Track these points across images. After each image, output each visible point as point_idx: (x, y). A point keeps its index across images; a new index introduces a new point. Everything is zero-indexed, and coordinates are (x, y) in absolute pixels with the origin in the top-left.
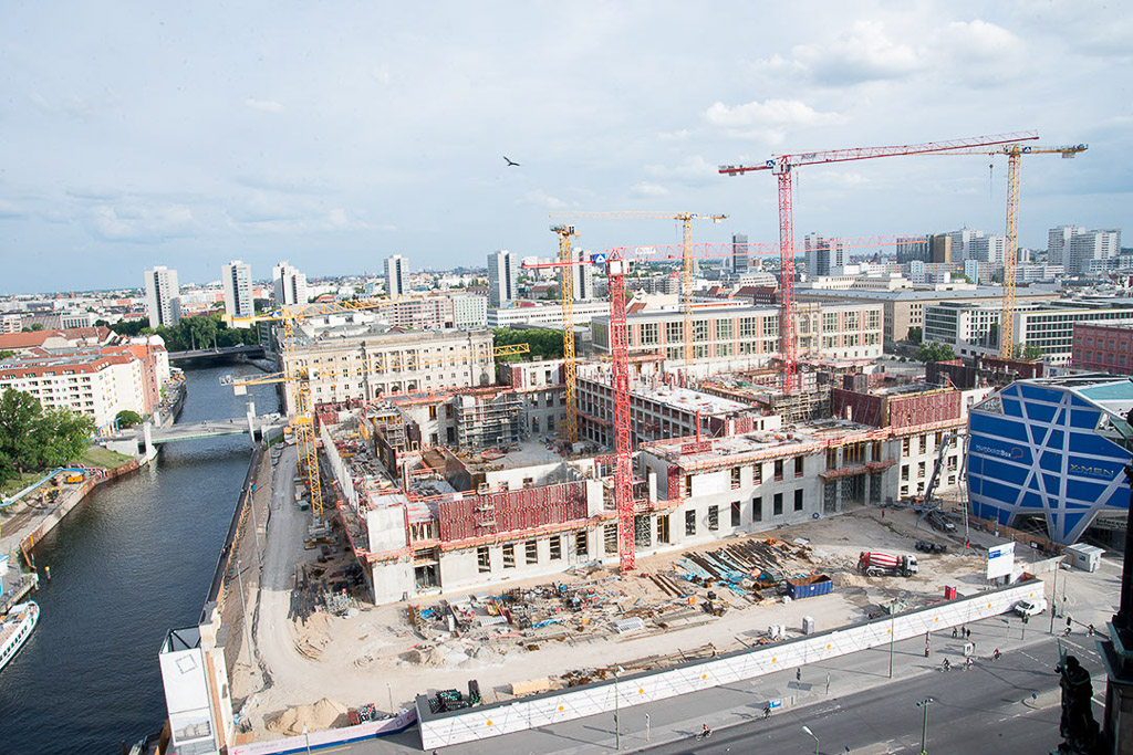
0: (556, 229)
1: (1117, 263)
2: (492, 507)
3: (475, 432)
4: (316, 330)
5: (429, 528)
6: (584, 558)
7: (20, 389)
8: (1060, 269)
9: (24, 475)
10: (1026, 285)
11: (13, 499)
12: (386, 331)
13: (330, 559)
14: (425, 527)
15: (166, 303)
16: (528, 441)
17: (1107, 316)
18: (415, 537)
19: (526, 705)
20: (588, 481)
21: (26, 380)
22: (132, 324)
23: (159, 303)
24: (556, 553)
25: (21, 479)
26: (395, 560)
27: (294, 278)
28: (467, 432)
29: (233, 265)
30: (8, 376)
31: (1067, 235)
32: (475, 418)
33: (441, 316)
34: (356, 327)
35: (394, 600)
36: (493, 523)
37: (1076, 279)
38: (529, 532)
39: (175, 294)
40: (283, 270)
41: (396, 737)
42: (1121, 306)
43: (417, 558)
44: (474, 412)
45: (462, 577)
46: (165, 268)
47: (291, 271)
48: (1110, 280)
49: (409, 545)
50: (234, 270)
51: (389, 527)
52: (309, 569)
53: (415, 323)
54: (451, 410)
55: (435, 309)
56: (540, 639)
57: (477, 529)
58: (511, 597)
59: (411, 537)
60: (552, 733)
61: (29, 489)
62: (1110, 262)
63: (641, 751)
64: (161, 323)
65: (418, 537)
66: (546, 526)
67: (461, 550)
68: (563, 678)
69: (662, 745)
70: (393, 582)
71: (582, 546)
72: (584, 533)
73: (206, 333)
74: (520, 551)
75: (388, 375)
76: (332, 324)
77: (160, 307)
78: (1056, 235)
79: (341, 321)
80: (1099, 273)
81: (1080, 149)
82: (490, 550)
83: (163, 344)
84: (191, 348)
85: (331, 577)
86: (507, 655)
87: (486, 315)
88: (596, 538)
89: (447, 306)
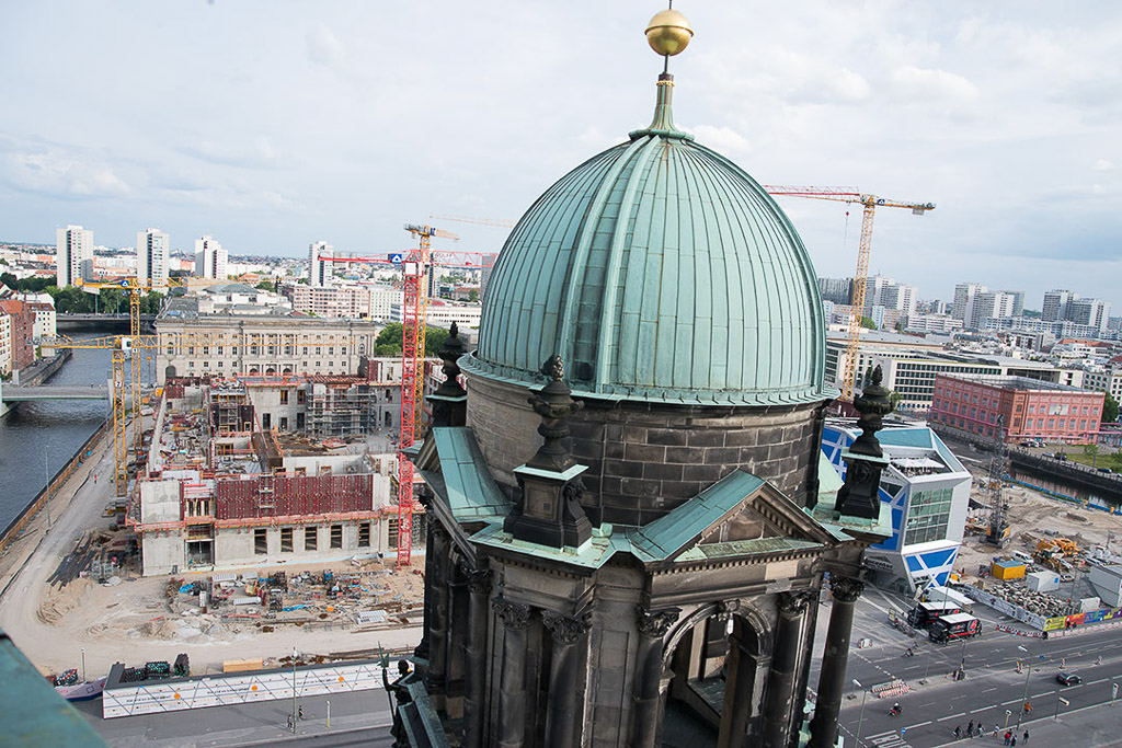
0: (410, 229)
1: (1011, 323)
2: (272, 490)
3: (323, 420)
4: (216, 306)
5: (206, 505)
6: (365, 549)
8: (959, 323)
10: (923, 335)
12: (286, 314)
13: (122, 528)
14: (203, 503)
15: (76, 262)
16: (377, 434)
17: (972, 370)
18: (191, 512)
19: (215, 682)
20: (375, 475)
22: (41, 281)
23: (70, 262)
24: (336, 542)
26: (167, 532)
27: (215, 253)
28: (315, 419)
29: (150, 232)
31: (971, 293)
32: (324, 406)
33: (356, 306)
34: (259, 307)
35: (162, 572)
36: (271, 506)
37: (970, 334)
38: (309, 519)
39: (88, 255)
40: (205, 244)
41: (84, 704)
42: (987, 362)
43: (191, 534)
44: (324, 400)
45: (236, 558)
46: (81, 228)
47: (213, 245)
48: (996, 338)
49: (182, 519)
50: (150, 237)
51: (163, 499)
52: (96, 536)
53: (329, 310)
54: (303, 397)
55: (350, 298)
56: (278, 622)
57: (254, 511)
58: (277, 580)
59: (187, 513)
60: (240, 712)
62: (1004, 322)
63: (316, 737)
64: (70, 283)
65: (195, 512)
66: (327, 514)
67: (238, 529)
68: (281, 660)
69: (340, 734)
70: (163, 555)
71: (364, 538)
72: (368, 525)
73: (113, 298)
74: (299, 536)
75: (264, 357)
76: (234, 302)
77: (70, 266)
78: (961, 290)
79: (245, 300)
80: (990, 330)
81: (930, 207)
82: (268, 533)
83: (52, 303)
84: (94, 311)
85: (114, 545)
86: (239, 635)
87: (390, 309)
88: (380, 532)
89: (362, 296)
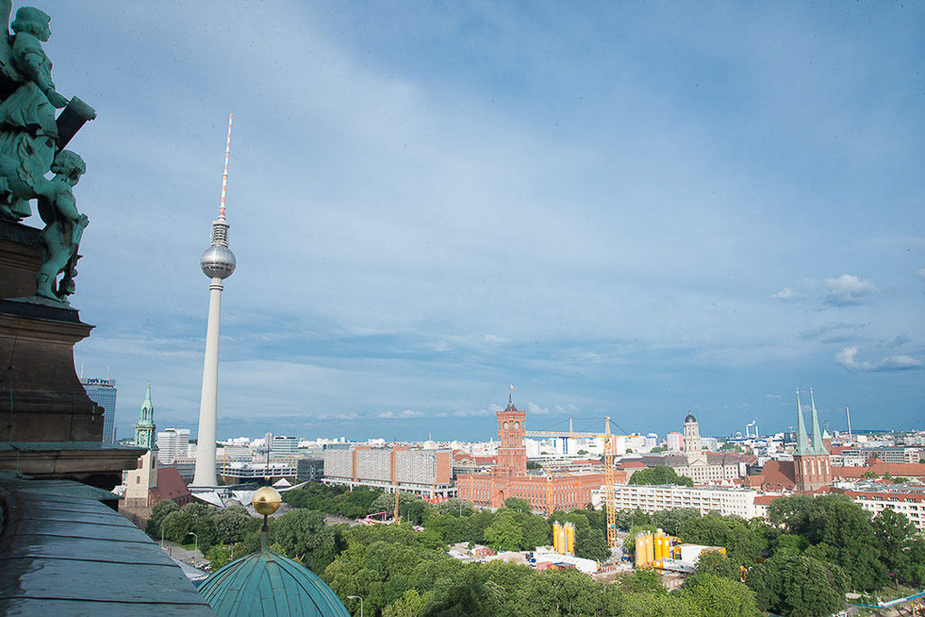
7: (896, 511)
9: (900, 587)
11: (886, 605)
21: (907, 504)
25: (896, 589)
30: (892, 499)
61: (903, 600)
